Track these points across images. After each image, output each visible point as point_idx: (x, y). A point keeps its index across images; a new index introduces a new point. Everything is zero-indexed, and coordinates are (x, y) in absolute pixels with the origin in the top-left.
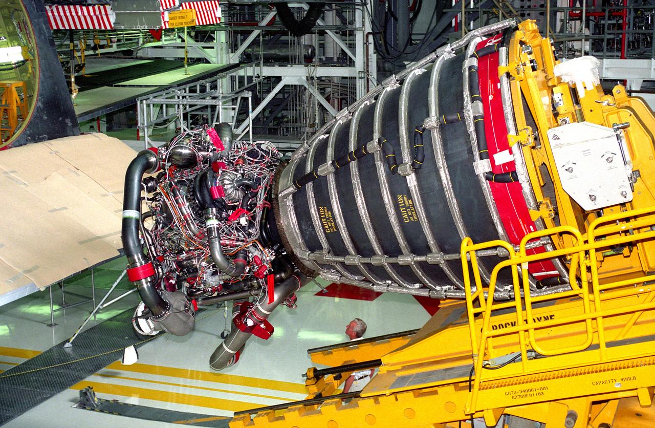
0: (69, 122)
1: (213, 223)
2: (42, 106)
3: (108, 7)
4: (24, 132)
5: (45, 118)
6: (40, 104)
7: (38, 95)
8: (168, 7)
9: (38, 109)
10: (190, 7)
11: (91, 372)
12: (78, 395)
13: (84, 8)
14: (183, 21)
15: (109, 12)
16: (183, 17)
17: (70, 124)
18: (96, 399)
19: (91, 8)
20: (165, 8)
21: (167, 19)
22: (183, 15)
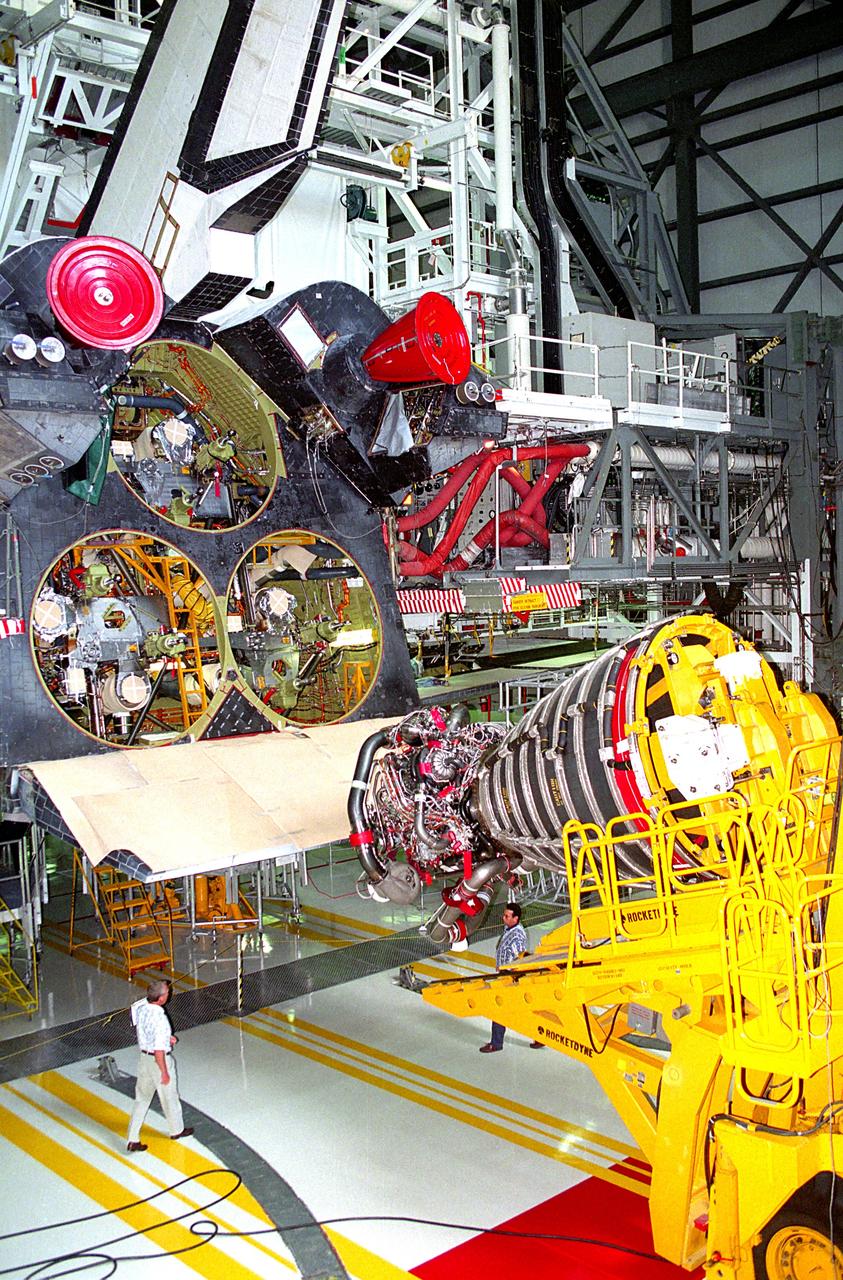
0: (410, 702)
1: (421, 798)
2: (381, 685)
3: (460, 592)
4: (359, 710)
5: (383, 697)
6: (379, 684)
7: (379, 675)
8: (513, 591)
9: (376, 688)
10: (541, 591)
11: (429, 955)
12: (398, 973)
13: (441, 592)
14: (531, 604)
15: (461, 596)
16: (531, 601)
17: (411, 704)
18: (413, 978)
19: (446, 592)
20: (508, 592)
21: (508, 603)
22: (531, 598)
